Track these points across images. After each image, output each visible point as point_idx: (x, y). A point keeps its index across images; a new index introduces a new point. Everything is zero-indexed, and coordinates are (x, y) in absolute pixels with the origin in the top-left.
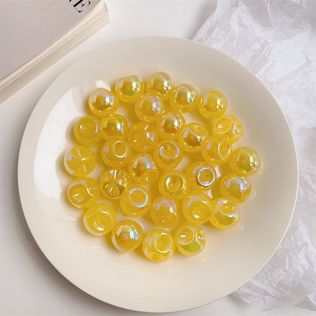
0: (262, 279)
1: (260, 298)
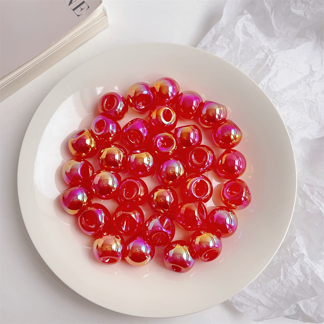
0: (256, 289)
1: (253, 308)
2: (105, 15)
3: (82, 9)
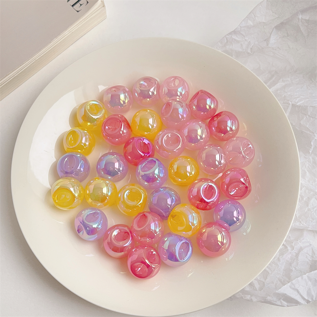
2: (104, 7)
3: (81, 5)
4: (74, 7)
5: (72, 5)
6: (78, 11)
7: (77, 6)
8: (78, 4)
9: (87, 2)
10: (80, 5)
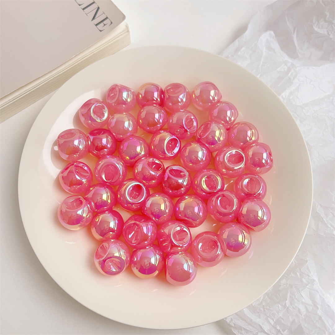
2: (128, 32)
3: (105, 25)
4: (98, 26)
5: (96, 24)
6: (101, 31)
7: (100, 26)
8: (102, 24)
9: (111, 22)
10: (103, 25)
